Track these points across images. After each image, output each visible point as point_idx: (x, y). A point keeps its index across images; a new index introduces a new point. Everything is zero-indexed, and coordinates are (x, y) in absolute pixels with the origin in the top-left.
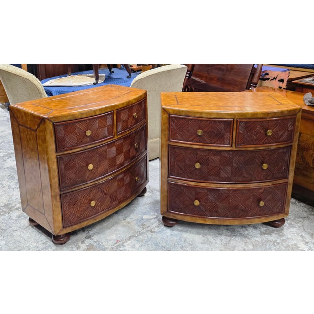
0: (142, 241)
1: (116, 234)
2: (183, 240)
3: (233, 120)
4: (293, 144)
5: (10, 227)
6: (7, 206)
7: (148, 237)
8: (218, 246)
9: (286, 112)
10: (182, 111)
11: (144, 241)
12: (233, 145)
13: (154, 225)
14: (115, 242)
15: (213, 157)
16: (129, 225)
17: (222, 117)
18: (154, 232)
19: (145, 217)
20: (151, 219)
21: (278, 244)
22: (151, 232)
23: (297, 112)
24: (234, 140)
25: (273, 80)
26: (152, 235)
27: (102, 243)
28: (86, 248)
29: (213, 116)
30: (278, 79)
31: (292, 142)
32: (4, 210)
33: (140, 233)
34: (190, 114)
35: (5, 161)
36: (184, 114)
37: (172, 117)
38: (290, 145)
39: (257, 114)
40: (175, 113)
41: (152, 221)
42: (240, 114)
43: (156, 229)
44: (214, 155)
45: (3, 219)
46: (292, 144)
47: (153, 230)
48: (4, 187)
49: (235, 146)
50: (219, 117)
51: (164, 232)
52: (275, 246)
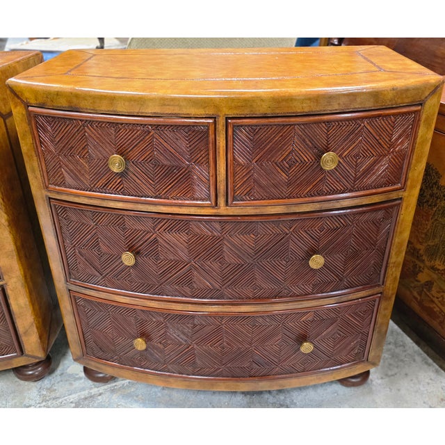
3: (215, 123)
4: (406, 194)
9: (390, 95)
10: (58, 94)
12: (222, 201)
15: (168, 236)
17: (177, 111)
23: (427, 94)
24: (222, 187)
29: (150, 110)
31: (403, 188)
34: (83, 104)
36: (63, 102)
37: (36, 115)
38: (394, 196)
39: (289, 99)
40: (41, 100)
42: (233, 100)
44: (170, 230)
46: (401, 194)
49: (227, 204)
50: (168, 110)
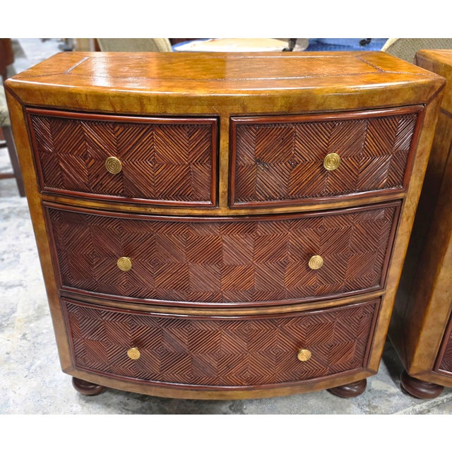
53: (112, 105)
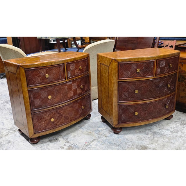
0: (101, 142)
1: (84, 139)
2: (126, 139)
5: (16, 140)
6: (12, 129)
7: (104, 139)
8: (147, 141)
11: (102, 142)
12: (155, 76)
13: (106, 133)
14: (85, 144)
16: (91, 134)
18: (107, 136)
19: (99, 129)
20: (104, 130)
21: (183, 137)
22: (105, 136)
24: (155, 73)
25: (166, 47)
26: (106, 138)
27: (76, 145)
28: (68, 148)
30: (169, 46)
32: (11, 131)
33: (99, 138)
34: (132, 60)
35: (5, 105)
40: (122, 61)
41: (104, 131)
43: (108, 135)
45: (11, 137)
47: (106, 135)
48: (8, 119)
51: (113, 136)
52: (181, 138)
53: (46, 65)
